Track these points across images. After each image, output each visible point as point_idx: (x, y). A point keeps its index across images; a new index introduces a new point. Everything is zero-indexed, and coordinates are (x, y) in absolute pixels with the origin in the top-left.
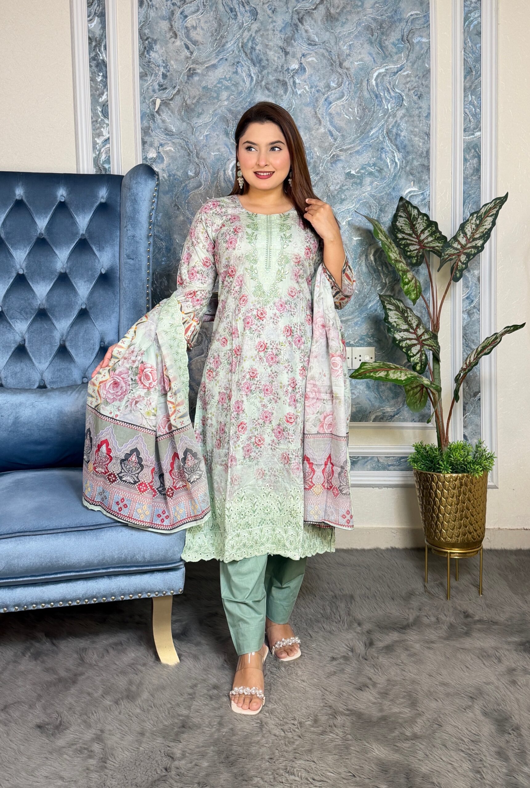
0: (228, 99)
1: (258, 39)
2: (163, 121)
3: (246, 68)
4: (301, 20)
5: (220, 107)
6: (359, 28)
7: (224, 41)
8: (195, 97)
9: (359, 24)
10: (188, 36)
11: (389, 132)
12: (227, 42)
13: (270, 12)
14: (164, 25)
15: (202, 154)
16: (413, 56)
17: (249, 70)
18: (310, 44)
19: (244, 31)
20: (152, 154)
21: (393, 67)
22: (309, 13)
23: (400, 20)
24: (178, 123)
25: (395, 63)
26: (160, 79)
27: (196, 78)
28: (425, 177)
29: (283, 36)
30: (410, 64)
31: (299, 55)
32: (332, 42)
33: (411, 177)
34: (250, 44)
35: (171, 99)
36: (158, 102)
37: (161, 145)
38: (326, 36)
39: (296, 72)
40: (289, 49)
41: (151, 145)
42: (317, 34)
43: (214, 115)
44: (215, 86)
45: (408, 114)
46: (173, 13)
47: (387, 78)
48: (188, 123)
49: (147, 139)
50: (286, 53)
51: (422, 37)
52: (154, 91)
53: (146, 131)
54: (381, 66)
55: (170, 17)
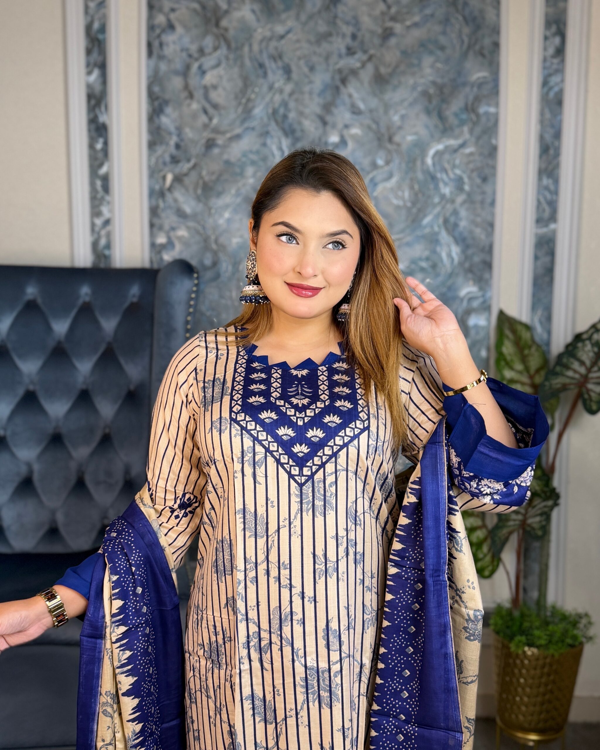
0: (254, 175)
1: (292, 105)
2: (176, 201)
3: (276, 140)
4: (344, 81)
5: (244, 185)
6: (415, 94)
7: (250, 105)
8: (213, 173)
9: (414, 88)
10: (206, 97)
11: (446, 221)
12: (253, 107)
13: (306, 70)
14: (177, 82)
15: (222, 240)
16: (478, 130)
17: (280, 143)
18: (354, 113)
19: (274, 94)
20: (161, 240)
21: (453, 142)
22: (354, 72)
23: (464, 84)
24: (193, 203)
25: (456, 138)
26: (172, 149)
27: (216, 151)
28: (486, 276)
29: (321, 101)
30: (473, 140)
31: (340, 126)
32: (381, 110)
33: (470, 275)
34: (282, 111)
35: (186, 175)
36: (170, 177)
37: (173, 229)
38: (374, 103)
39: (336, 145)
40: (329, 118)
41: (161, 228)
42: (363, 100)
43: (238, 194)
44: (239, 160)
45: (470, 200)
46: (188, 67)
47: (447, 156)
48: (206, 204)
49: (156, 221)
50: (325, 123)
51: (489, 105)
52: (165, 164)
53: (154, 212)
54: (439, 141)
55: (185, 72)
